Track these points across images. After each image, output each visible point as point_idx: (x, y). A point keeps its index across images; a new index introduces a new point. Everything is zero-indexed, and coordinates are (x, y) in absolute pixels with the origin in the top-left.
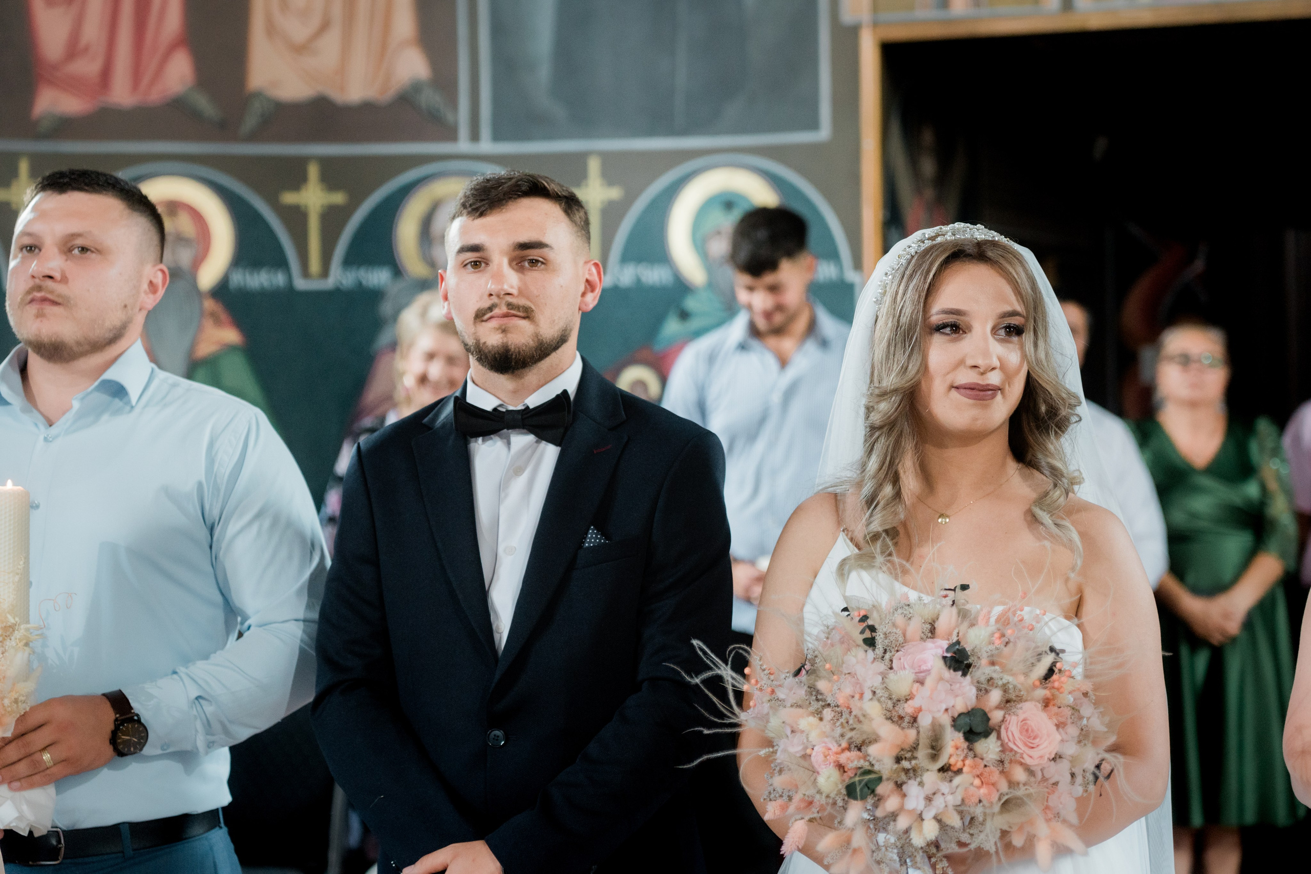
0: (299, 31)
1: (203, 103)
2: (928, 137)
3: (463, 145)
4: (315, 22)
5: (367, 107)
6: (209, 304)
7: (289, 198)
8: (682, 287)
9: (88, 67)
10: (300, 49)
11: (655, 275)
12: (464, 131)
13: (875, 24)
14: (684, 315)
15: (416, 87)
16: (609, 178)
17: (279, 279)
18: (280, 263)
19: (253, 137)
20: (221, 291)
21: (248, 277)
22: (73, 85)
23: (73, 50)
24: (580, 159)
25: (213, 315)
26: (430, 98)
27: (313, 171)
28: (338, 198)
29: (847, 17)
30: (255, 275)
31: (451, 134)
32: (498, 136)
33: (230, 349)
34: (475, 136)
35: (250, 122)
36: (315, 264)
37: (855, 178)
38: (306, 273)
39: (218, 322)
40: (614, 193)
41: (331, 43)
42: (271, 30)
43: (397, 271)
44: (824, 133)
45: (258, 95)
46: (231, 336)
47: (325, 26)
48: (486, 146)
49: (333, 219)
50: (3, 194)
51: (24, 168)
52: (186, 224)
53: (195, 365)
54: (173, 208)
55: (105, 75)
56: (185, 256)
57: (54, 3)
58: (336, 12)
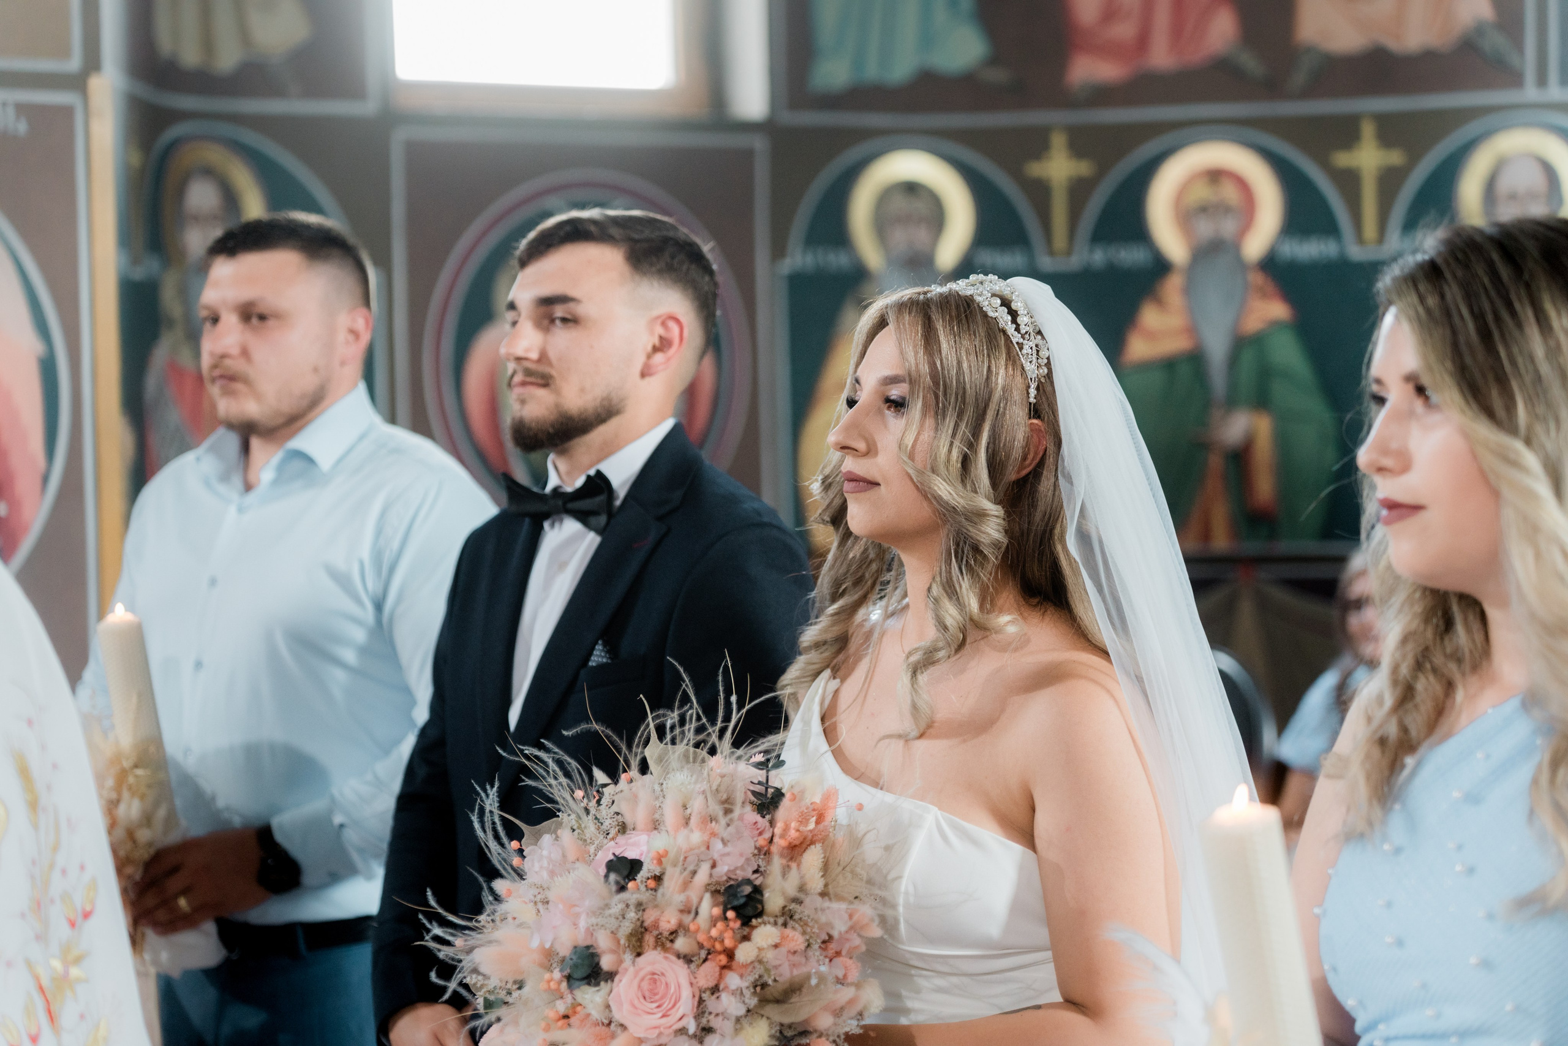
1: (1250, 63)
3: (1530, 93)
6: (1257, 278)
7: (1343, 159)
9: (1124, 31)
12: (1530, 76)
15: (1480, 29)
17: (1333, 248)
18: (1332, 230)
19: (1304, 95)
20: (1270, 265)
21: (1298, 245)
22: (1110, 50)
23: (1110, 14)
25: (1259, 288)
26: (1495, 41)
27: (1368, 130)
28: (1395, 158)
30: (1306, 244)
32: (1565, 81)
33: (1279, 325)
34: (1542, 83)
35: (1299, 78)
36: (1370, 232)
38: (1360, 242)
39: (1264, 295)
45: (1305, 48)
46: (1279, 311)
48: (1555, 93)
49: (1390, 181)
50: (1035, 169)
51: (1058, 141)
52: (1230, 193)
53: (1241, 344)
54: (1215, 175)
55: (1143, 41)
56: (1228, 227)
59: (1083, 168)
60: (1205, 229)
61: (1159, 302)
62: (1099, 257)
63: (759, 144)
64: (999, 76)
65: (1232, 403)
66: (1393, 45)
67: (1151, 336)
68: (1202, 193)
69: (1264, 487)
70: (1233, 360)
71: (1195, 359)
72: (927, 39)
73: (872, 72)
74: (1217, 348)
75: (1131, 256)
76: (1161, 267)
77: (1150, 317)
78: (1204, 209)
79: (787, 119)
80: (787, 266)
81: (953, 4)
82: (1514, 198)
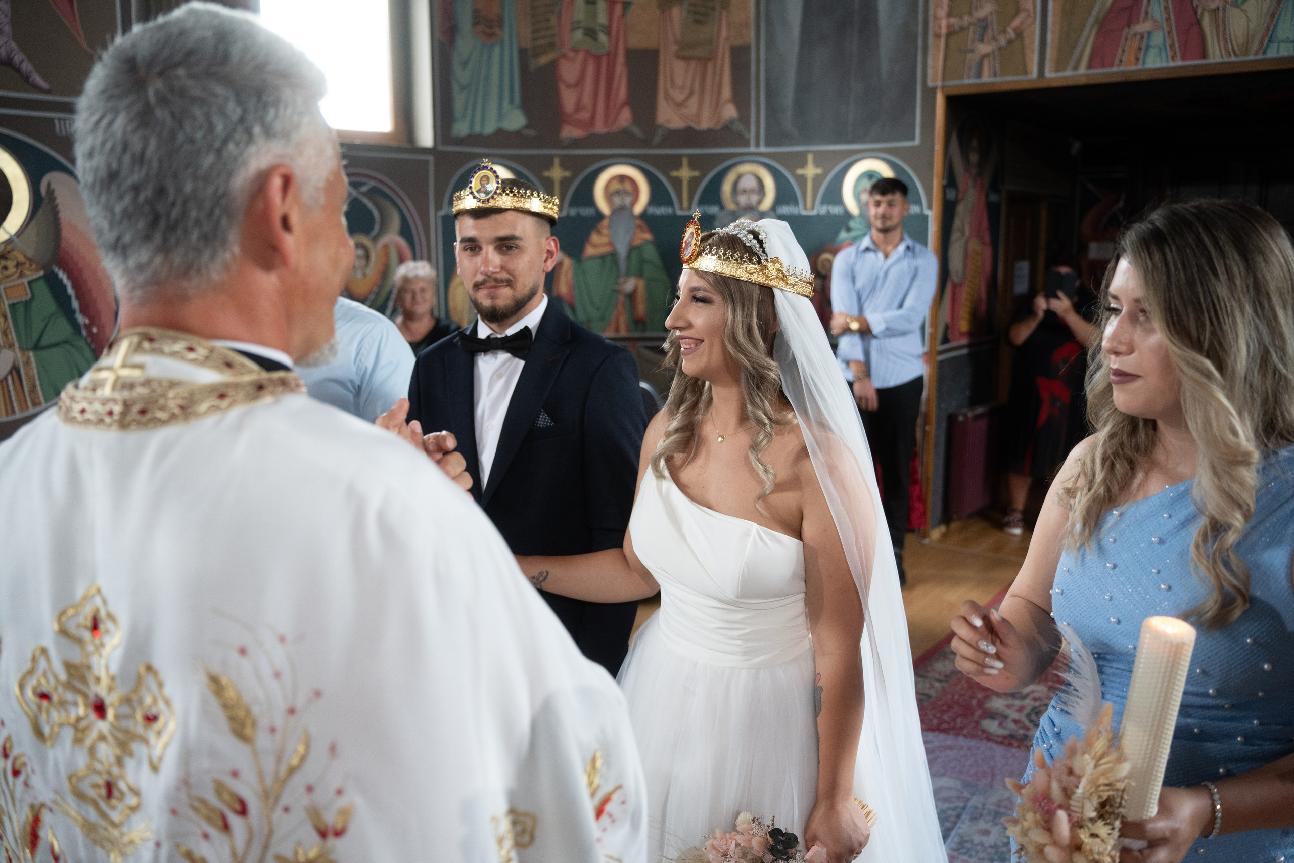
0: (679, 96)
1: (636, 131)
2: (975, 143)
3: (752, 149)
4: (687, 92)
5: (710, 131)
6: (638, 222)
7: (674, 174)
8: (848, 216)
9: (584, 115)
11: (836, 210)
12: (752, 142)
13: (943, 87)
14: (849, 229)
15: (732, 122)
16: (817, 164)
17: (669, 211)
18: (670, 203)
19: (659, 146)
20: (644, 216)
21: (655, 209)
22: (578, 124)
23: (578, 108)
24: (804, 154)
25: (639, 227)
26: (738, 126)
27: (685, 161)
28: (696, 174)
29: (930, 84)
30: (659, 209)
31: (746, 144)
32: (767, 144)
33: (648, 242)
34: (757, 145)
35: (657, 139)
36: (685, 204)
37: (931, 164)
38: (681, 208)
39: (642, 230)
40: (819, 171)
41: (693, 102)
42: (667, 97)
43: (722, 207)
44: (917, 142)
45: (660, 126)
46: (648, 236)
47: (691, 94)
48: (763, 149)
49: (694, 183)
50: (546, 174)
51: (556, 161)
52: (628, 186)
53: (632, 249)
54: (622, 178)
55: (593, 119)
56: (628, 200)
57: (569, 86)
58: (697, 87)
59: (567, 174)
60: (617, 201)
61: (599, 232)
62: (573, 212)
63: (431, 158)
64: (531, 133)
65: (628, 275)
66: (696, 127)
67: (595, 246)
68: (616, 186)
69: (641, 309)
70: (629, 256)
71: (613, 255)
72: (501, 116)
73: (477, 129)
74: (622, 250)
75: (586, 212)
76: (600, 216)
77: (595, 238)
78: (617, 192)
79: (441, 148)
80: (442, 213)
81: (512, 101)
82: (744, 191)
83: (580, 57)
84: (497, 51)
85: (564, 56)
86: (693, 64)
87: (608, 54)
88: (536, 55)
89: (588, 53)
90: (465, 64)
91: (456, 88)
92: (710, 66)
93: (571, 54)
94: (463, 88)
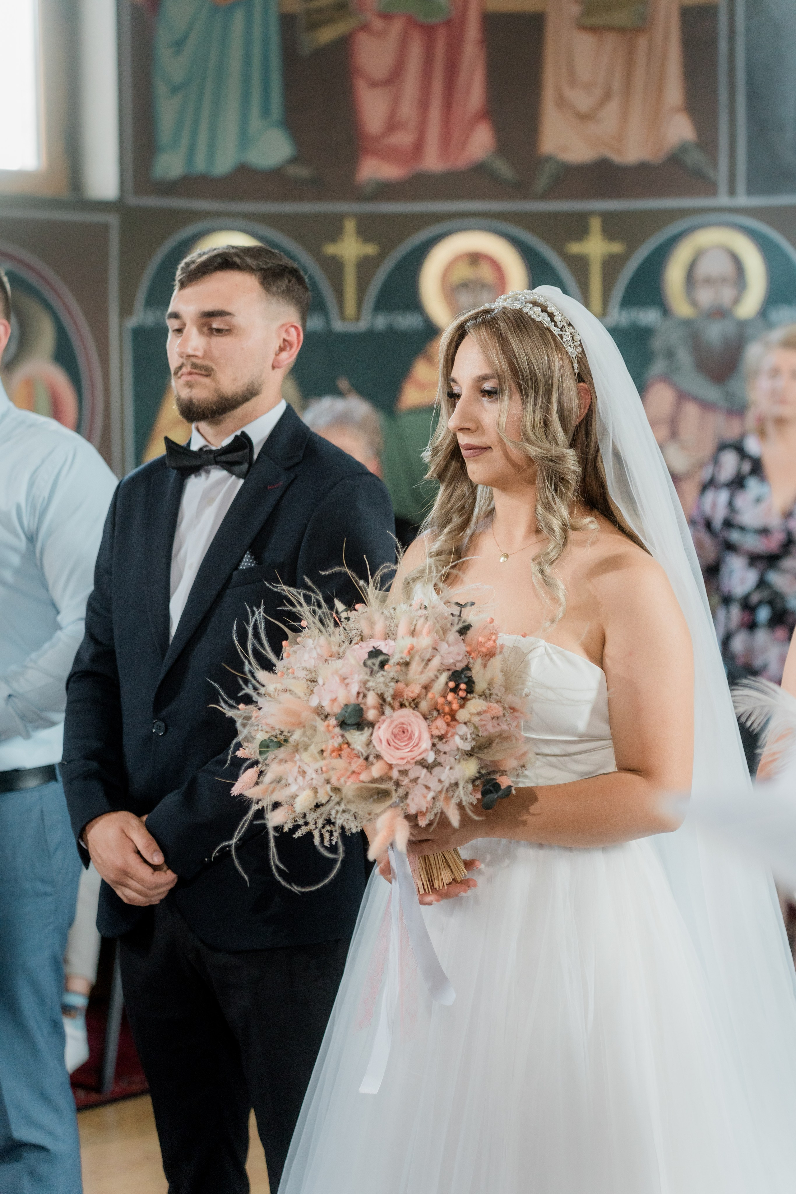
0: (584, 102)
1: (503, 167)
3: (723, 200)
4: (599, 93)
5: (643, 167)
7: (575, 248)
9: (404, 139)
10: (584, 117)
12: (723, 186)
15: (684, 148)
19: (545, 196)
22: (392, 154)
23: (392, 125)
26: (696, 158)
27: (596, 224)
28: (617, 248)
31: (712, 190)
32: (751, 191)
34: (732, 191)
35: (542, 183)
36: (596, 305)
41: (611, 112)
42: (562, 102)
43: (666, 311)
45: (549, 159)
47: (607, 96)
48: (742, 200)
49: (612, 266)
50: (330, 249)
51: (350, 226)
52: (486, 272)
54: (475, 258)
55: (418, 147)
57: (374, 84)
58: (617, 85)
59: (370, 249)
60: (466, 302)
61: (429, 359)
62: (381, 322)
63: (113, 220)
64: (302, 172)
66: (616, 158)
67: (422, 386)
68: (463, 272)
72: (245, 140)
73: (200, 166)
75: (406, 322)
77: (421, 370)
78: (465, 285)
79: (133, 201)
80: (132, 322)
81: (266, 112)
82: (708, 281)
83: (397, 27)
84: (239, 18)
85: (365, 27)
86: (611, 40)
87: (448, 23)
88: (313, 26)
89: (412, 23)
90: (179, 44)
91: (161, 89)
92: (642, 43)
93: (378, 24)
94: (175, 90)
